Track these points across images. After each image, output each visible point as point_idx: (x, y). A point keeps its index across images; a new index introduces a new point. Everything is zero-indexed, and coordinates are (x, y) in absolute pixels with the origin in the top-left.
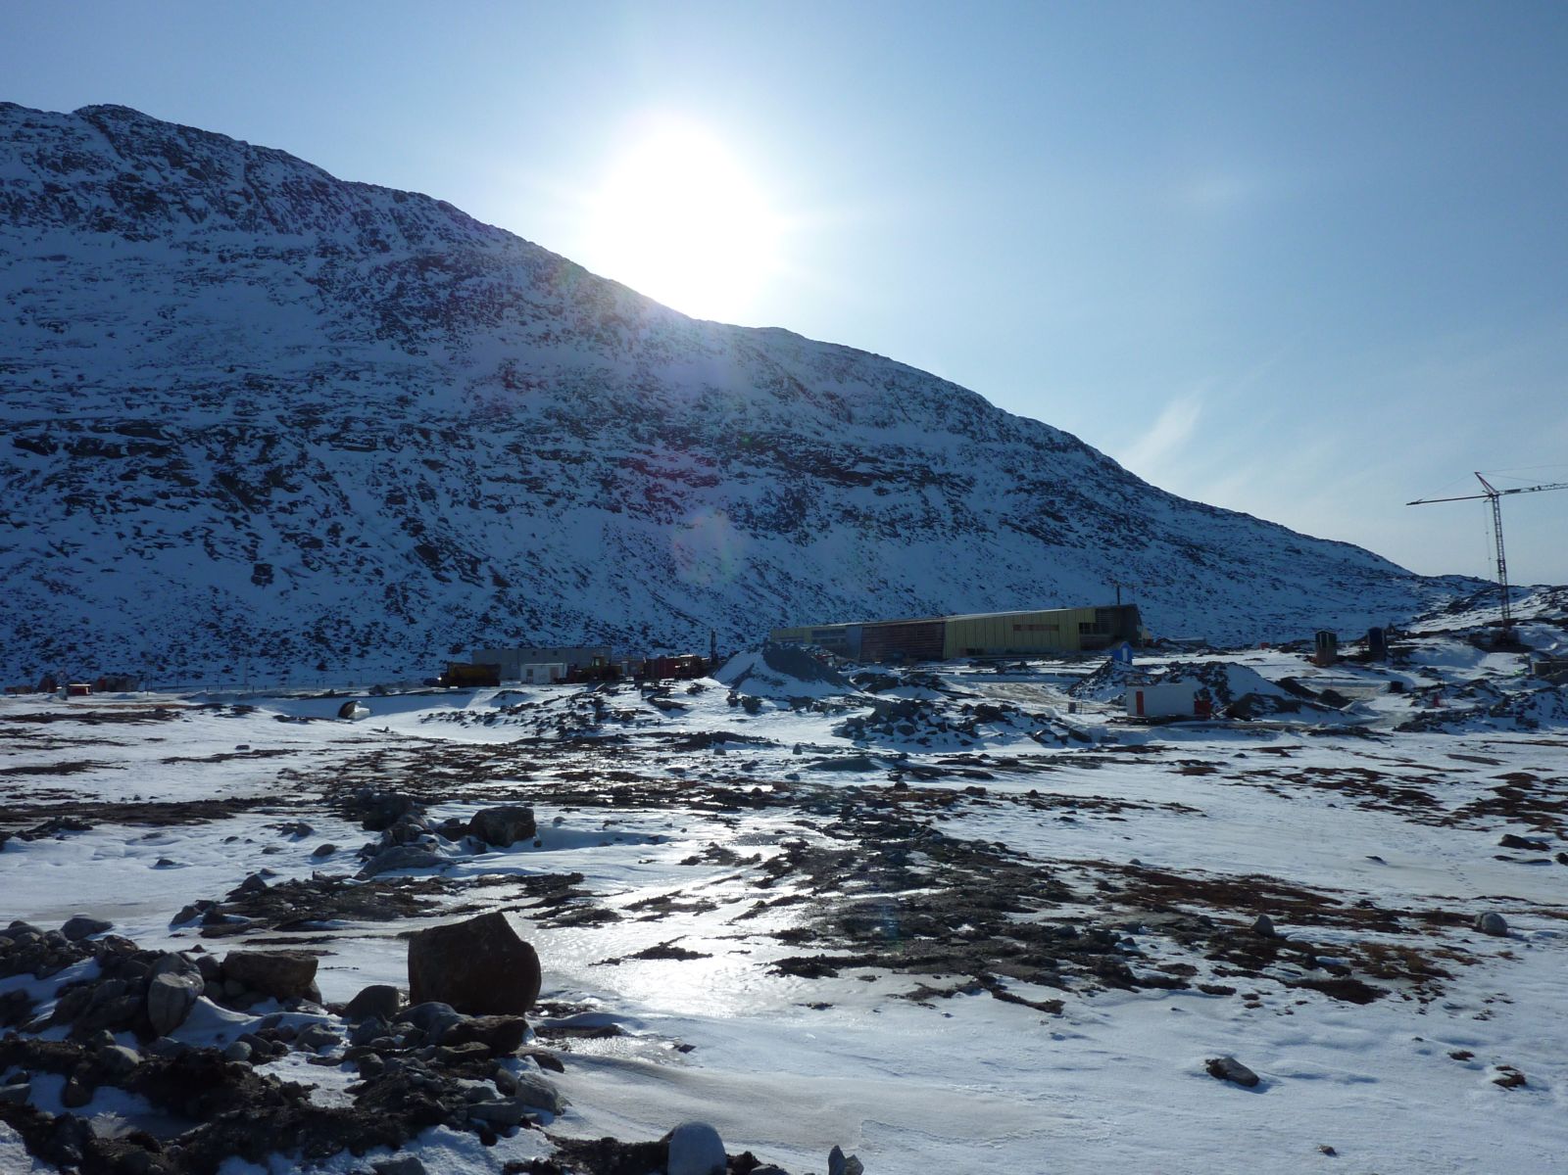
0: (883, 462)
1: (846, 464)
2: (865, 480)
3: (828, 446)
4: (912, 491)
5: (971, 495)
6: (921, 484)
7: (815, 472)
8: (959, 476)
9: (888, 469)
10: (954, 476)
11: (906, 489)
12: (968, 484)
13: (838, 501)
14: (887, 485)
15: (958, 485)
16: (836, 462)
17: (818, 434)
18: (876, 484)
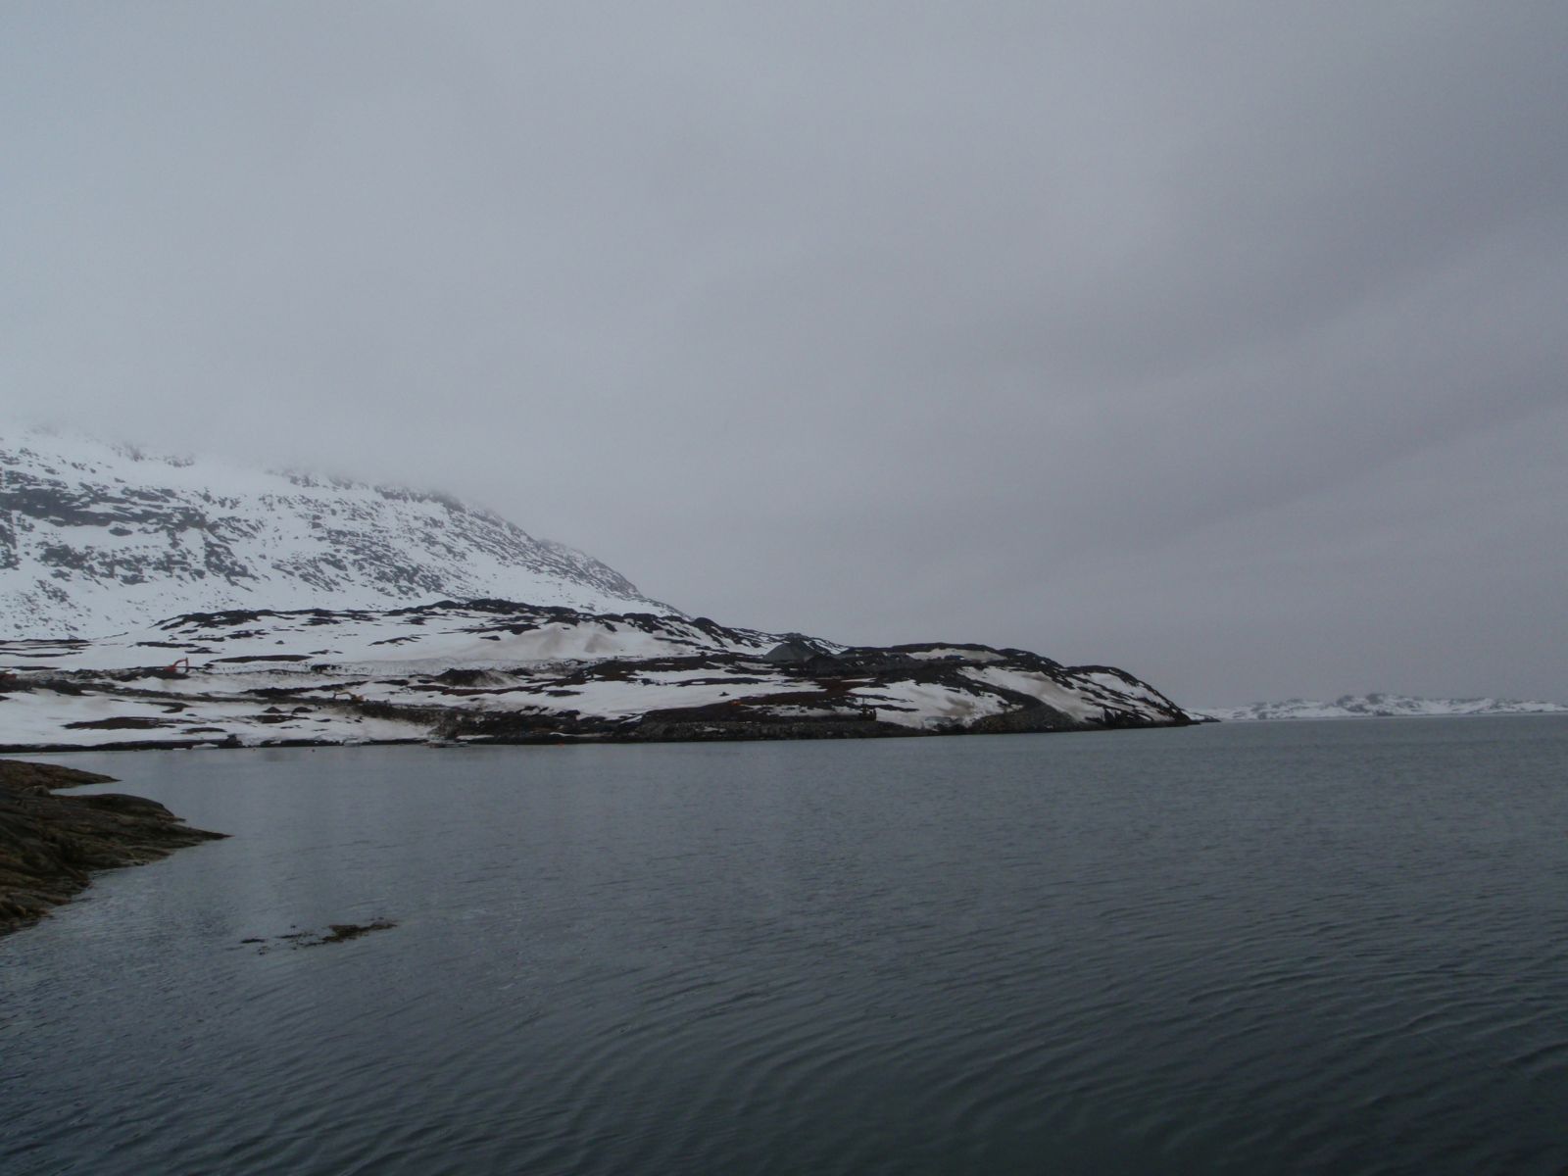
0: (135, 504)
1: (75, 504)
2: (102, 520)
3: (57, 484)
4: (163, 534)
5: (252, 540)
6: (182, 526)
7: (29, 510)
8: (246, 521)
9: (137, 510)
10: (239, 521)
11: (156, 531)
12: (254, 528)
13: (46, 540)
14: (133, 526)
15: (240, 530)
16: (62, 502)
17: (51, 471)
18: (113, 525)
